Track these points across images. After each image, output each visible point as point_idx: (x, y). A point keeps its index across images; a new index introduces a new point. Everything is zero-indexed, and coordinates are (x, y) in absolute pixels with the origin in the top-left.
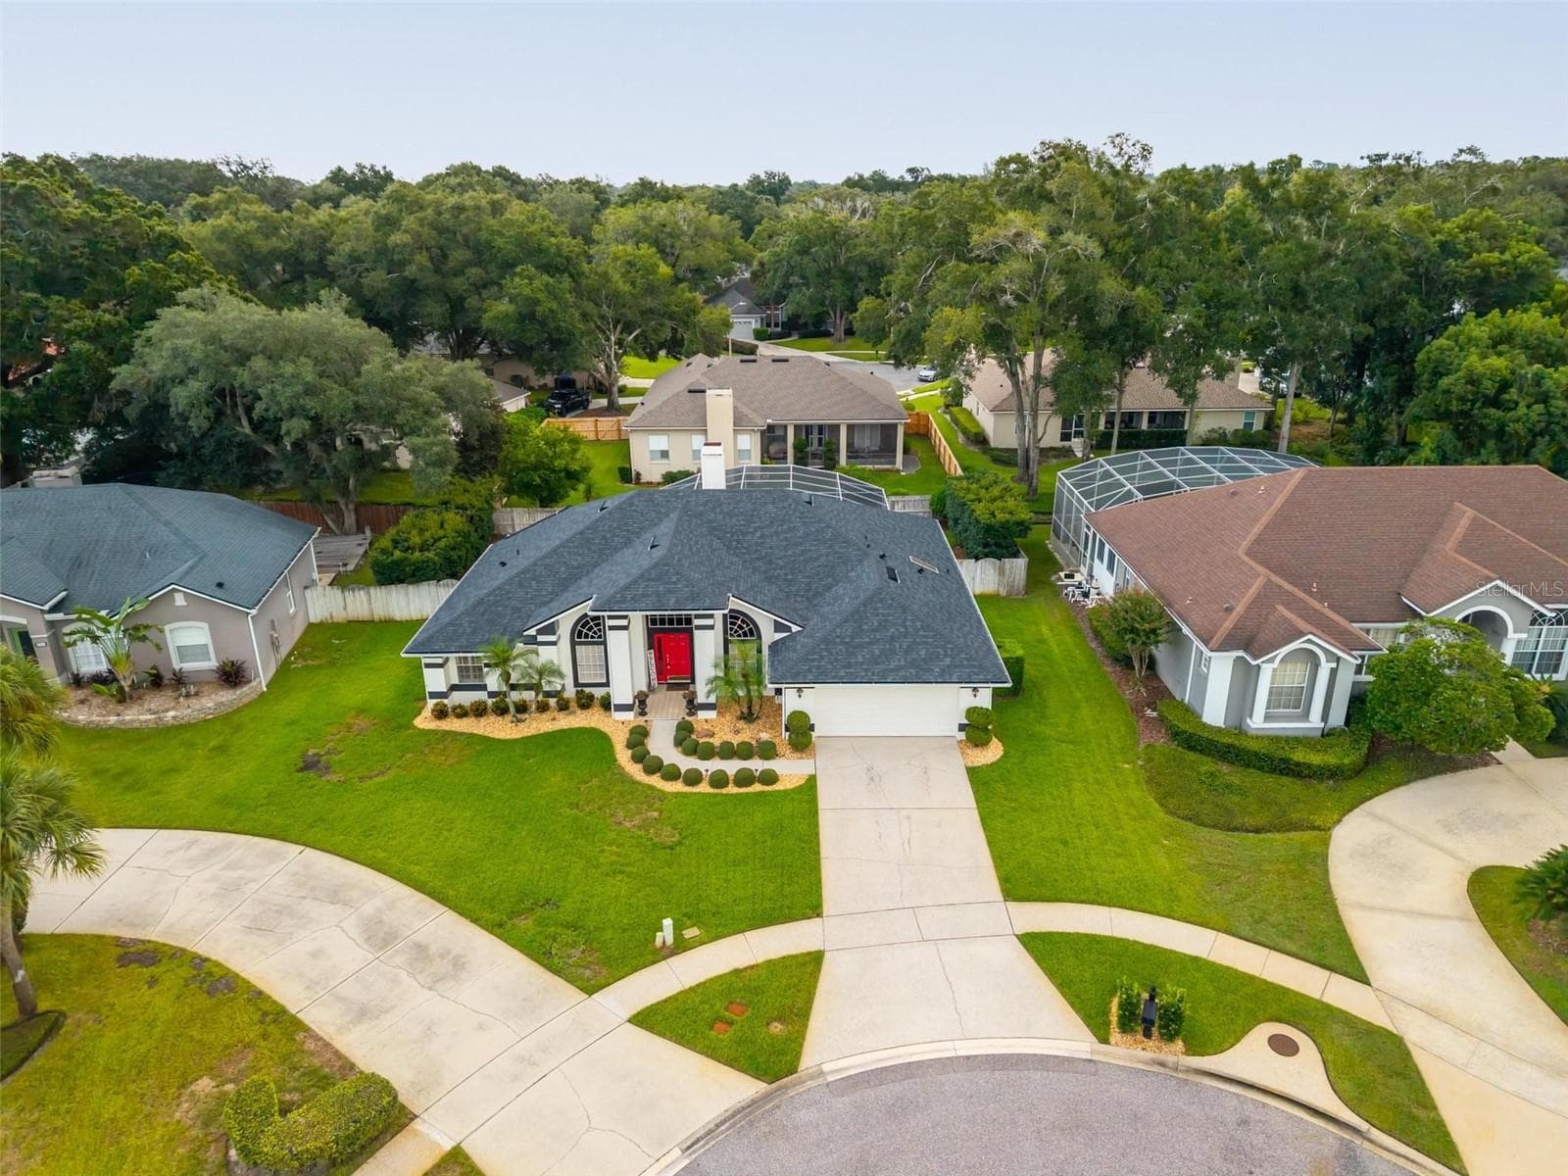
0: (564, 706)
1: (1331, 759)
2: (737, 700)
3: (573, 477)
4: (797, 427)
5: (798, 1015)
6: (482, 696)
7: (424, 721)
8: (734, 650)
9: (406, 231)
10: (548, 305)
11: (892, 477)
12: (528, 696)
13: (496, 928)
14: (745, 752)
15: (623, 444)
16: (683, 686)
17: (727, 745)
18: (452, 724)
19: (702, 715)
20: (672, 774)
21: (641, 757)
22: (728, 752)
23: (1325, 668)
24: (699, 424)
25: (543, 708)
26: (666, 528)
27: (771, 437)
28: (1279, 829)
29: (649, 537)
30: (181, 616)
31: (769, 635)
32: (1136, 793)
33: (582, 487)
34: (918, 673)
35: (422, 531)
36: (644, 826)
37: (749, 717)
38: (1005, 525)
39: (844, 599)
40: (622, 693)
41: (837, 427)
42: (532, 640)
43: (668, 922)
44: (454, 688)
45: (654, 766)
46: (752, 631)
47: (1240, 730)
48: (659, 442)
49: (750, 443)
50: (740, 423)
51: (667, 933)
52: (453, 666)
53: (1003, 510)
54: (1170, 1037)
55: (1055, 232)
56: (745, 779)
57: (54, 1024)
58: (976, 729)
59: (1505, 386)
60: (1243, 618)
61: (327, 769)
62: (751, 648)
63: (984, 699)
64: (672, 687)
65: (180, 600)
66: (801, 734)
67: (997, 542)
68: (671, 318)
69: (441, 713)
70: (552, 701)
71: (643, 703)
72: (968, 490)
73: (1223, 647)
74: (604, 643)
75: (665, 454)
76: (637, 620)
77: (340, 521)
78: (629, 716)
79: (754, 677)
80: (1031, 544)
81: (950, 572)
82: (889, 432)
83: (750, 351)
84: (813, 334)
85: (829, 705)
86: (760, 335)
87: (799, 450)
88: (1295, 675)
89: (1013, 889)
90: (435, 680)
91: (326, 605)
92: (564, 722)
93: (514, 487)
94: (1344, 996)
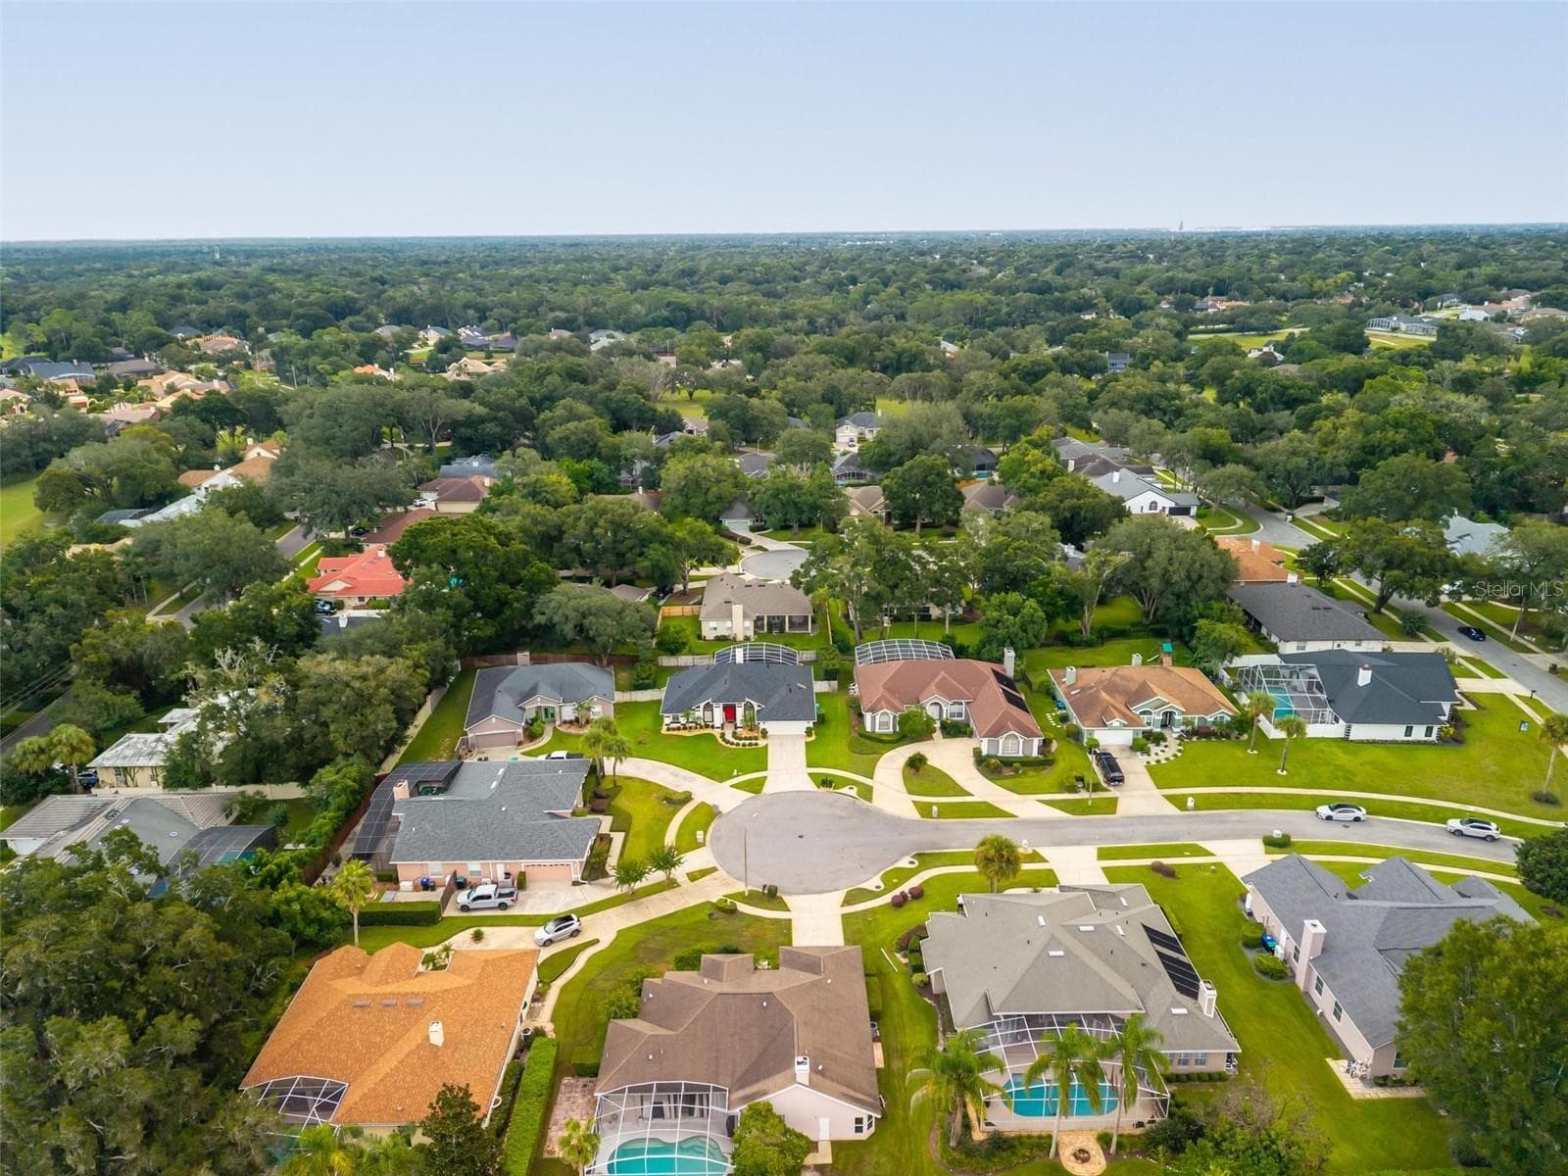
0: (701, 727)
1: (890, 739)
2: (747, 725)
3: (684, 644)
4: (769, 617)
5: (762, 785)
6: (680, 725)
7: (664, 730)
8: (747, 712)
10: (663, 562)
11: (806, 638)
12: (693, 725)
13: (699, 773)
14: (750, 738)
15: (696, 621)
16: (733, 722)
17: (746, 737)
18: (671, 732)
19: (739, 729)
20: (733, 744)
21: (724, 740)
22: (746, 739)
23: (892, 716)
24: (730, 617)
25: (696, 728)
26: (727, 677)
27: (759, 620)
28: (872, 753)
29: (723, 679)
30: (595, 703)
31: (756, 708)
32: (844, 747)
33: (687, 647)
34: (794, 718)
35: (644, 671)
36: (728, 755)
37: (751, 730)
38: (831, 670)
39: (776, 698)
40: (717, 723)
41: (785, 617)
42: (694, 710)
43: (736, 770)
44: (671, 723)
45: (728, 742)
46: (752, 707)
47: (874, 732)
48: (713, 624)
49: (750, 624)
50: (745, 616)
51: (735, 773)
52: (671, 716)
53: (833, 663)
54: (831, 787)
55: (854, 565)
56: (750, 745)
57: (622, 788)
58: (809, 732)
59: (998, 621)
60: (874, 704)
61: (647, 743)
62: (752, 712)
63: (811, 725)
64: (730, 722)
65: (595, 699)
66: (764, 734)
67: (829, 675)
69: (668, 730)
70: (698, 726)
71: (723, 726)
72: (825, 653)
73: (868, 711)
74: (713, 711)
75: (715, 629)
76: (721, 705)
77: (601, 661)
78: (719, 730)
79: (752, 719)
80: (842, 676)
81: (811, 687)
82: (806, 618)
83: (746, 542)
84: (783, 528)
85: (771, 726)
86: (753, 530)
87: (770, 625)
88: (885, 719)
89: (808, 766)
90: (667, 721)
91: (620, 697)
92: (702, 732)
93: (660, 644)
94: (867, 781)
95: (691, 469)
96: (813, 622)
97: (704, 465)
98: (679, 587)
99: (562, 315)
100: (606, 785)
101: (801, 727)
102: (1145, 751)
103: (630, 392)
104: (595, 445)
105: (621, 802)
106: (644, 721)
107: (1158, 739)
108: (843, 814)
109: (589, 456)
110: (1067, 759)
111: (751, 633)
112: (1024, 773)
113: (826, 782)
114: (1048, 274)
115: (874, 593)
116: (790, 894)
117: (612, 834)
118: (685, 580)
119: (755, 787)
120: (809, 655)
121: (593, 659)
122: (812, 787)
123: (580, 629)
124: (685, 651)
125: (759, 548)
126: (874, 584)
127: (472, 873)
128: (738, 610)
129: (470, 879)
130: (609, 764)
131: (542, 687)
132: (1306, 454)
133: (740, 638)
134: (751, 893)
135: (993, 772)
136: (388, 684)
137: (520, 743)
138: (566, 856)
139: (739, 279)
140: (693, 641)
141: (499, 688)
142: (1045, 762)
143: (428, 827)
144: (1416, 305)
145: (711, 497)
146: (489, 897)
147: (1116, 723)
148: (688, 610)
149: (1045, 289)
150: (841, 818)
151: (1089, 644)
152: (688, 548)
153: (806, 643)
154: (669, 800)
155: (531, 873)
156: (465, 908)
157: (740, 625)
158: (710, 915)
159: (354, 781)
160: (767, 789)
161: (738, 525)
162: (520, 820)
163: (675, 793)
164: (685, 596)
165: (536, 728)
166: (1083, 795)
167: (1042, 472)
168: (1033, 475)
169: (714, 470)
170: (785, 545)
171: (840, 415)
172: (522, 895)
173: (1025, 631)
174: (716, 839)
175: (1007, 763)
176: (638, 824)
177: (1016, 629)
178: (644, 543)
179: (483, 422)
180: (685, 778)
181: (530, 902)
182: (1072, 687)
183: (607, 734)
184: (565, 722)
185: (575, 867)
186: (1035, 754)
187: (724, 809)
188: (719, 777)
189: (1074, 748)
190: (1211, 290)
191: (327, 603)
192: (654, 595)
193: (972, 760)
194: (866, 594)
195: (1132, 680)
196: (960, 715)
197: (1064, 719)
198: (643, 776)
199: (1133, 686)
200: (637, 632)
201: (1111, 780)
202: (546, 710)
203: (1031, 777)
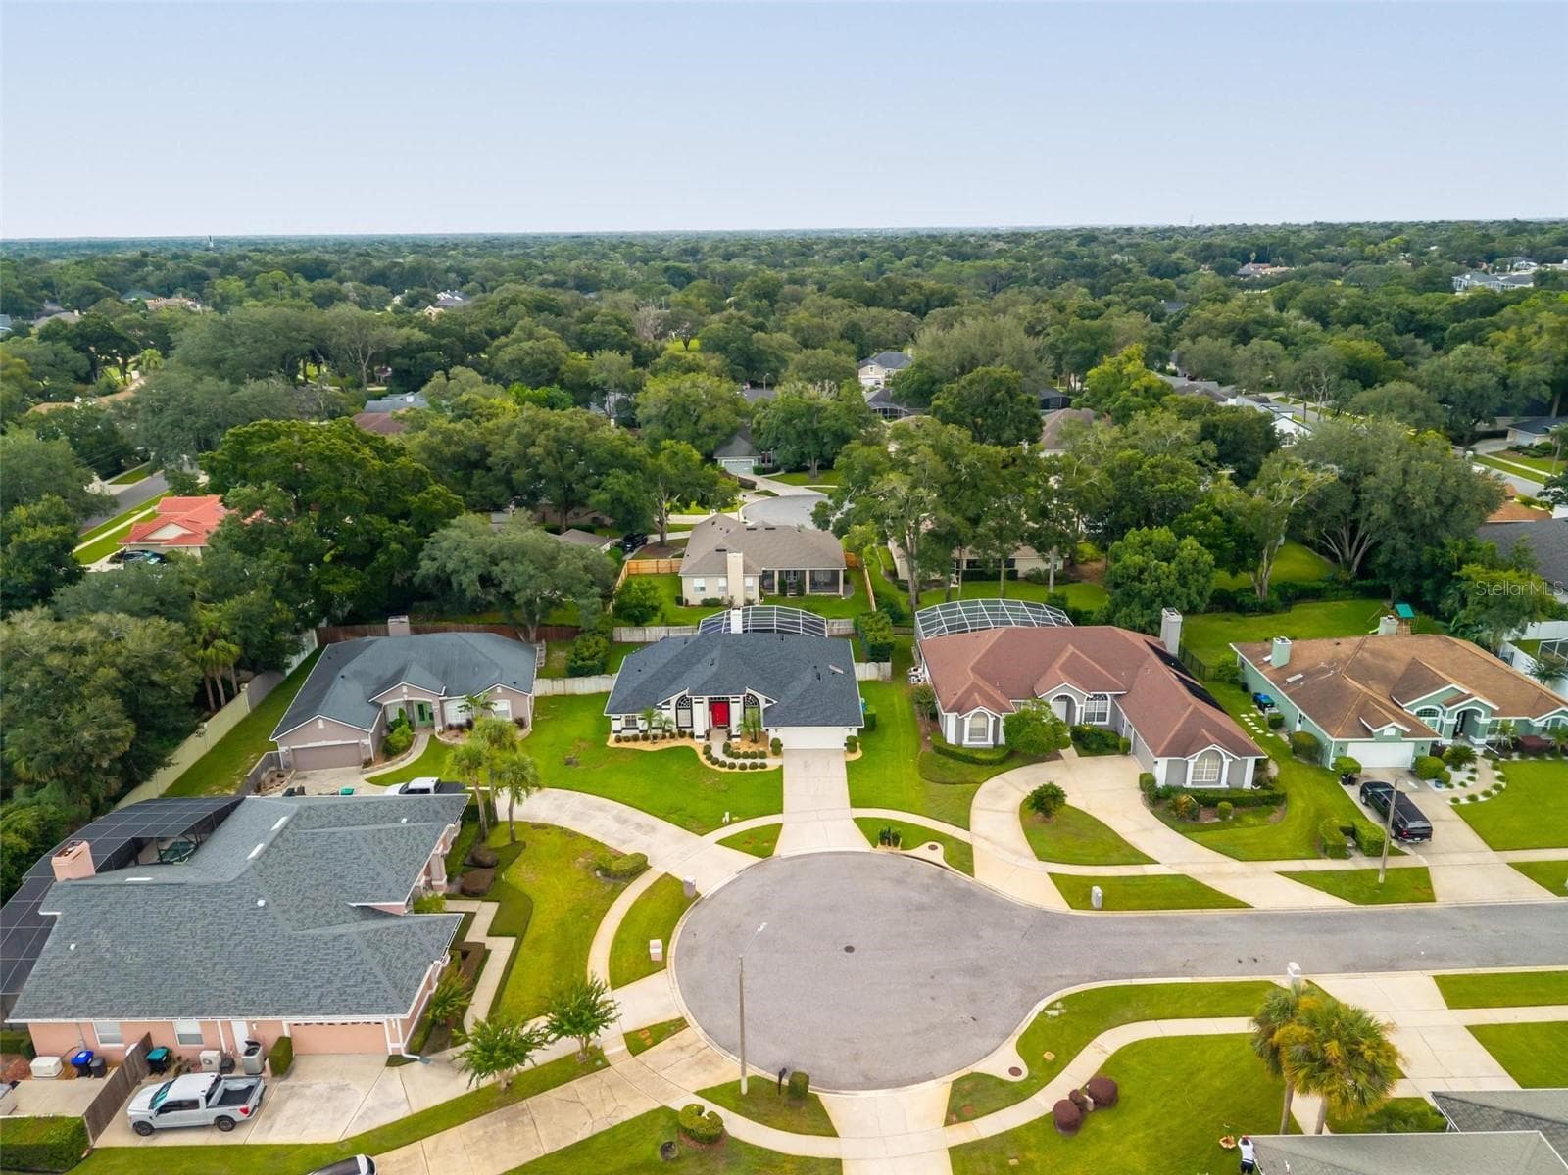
0: (673, 736)
1: (990, 757)
2: (749, 733)
3: (655, 609)
4: (780, 572)
5: (774, 841)
6: (637, 732)
7: (611, 742)
8: (748, 711)
9: (540, 446)
10: (629, 494)
11: (837, 602)
12: (660, 732)
13: (664, 818)
14: (753, 755)
15: (676, 580)
16: (725, 728)
17: (746, 752)
18: (624, 745)
19: (734, 740)
20: (723, 764)
21: (710, 757)
22: (746, 755)
23: (991, 719)
24: (724, 571)
25: (664, 737)
26: (716, 654)
27: (765, 578)
28: (962, 783)
29: (708, 658)
30: (499, 697)
31: (763, 705)
32: (911, 770)
33: (659, 614)
34: (827, 722)
35: (588, 649)
36: (715, 783)
37: (754, 741)
38: (881, 645)
39: (796, 689)
40: (699, 730)
41: (804, 572)
42: (660, 708)
43: (727, 814)
44: (624, 729)
45: (716, 761)
46: (757, 703)
47: (960, 745)
48: (699, 582)
49: (753, 582)
50: (747, 570)
51: (727, 818)
52: (623, 719)
53: (881, 637)
54: (896, 845)
56: (753, 766)
57: (524, 845)
58: (851, 745)
60: (960, 698)
61: (578, 764)
62: (756, 711)
63: (854, 732)
64: (719, 728)
65: (499, 690)
66: (777, 748)
67: (877, 654)
68: (700, 486)
69: (619, 740)
70: (668, 735)
71: (708, 735)
72: (867, 622)
73: (950, 710)
74: (691, 709)
75: (703, 589)
76: (705, 699)
77: (527, 635)
78: (702, 741)
79: (756, 723)
80: (895, 655)
81: (850, 672)
82: (835, 574)
83: (751, 486)
84: (796, 469)
85: (789, 736)
86: (758, 471)
87: (782, 583)
88: (980, 723)
89: (854, 804)
90: (616, 725)
91: (543, 687)
92: (674, 744)
93: (618, 610)
94: (960, 834)
95: (676, 391)
96: (846, 581)
97: (694, 385)
98: (655, 538)
99: (551, 278)
100: (498, 840)
101: (835, 737)
102: (1443, 780)
103: (609, 323)
104: (557, 369)
105: (520, 875)
106: (579, 727)
107: (1461, 758)
108: (925, 899)
109: (549, 383)
110: (1304, 792)
111: (755, 595)
112: (1237, 819)
113: (888, 836)
114: (1073, 246)
115: (943, 530)
116: (835, 1087)
117: (491, 943)
118: (662, 527)
119: (761, 844)
120: (842, 625)
121: (514, 631)
122: (862, 844)
123: (486, 580)
124: (657, 619)
125: (767, 493)
126: (943, 515)
127: (183, 1038)
128: (735, 560)
129: (181, 1050)
130: (502, 802)
131: (414, 671)
132: (1491, 370)
133: (739, 601)
134: (756, 1083)
135: (1181, 818)
136: (120, 660)
137: (367, 763)
138: (369, 1009)
139: (745, 256)
140: (669, 606)
141: (344, 671)
142: (1267, 798)
143: (104, 941)
144: (1485, 266)
145: (702, 426)
146: (193, 1104)
147: (1389, 731)
148: (664, 564)
149: (1072, 256)
150: (921, 907)
151: (1266, 609)
152: (667, 479)
153: (836, 609)
154: (607, 873)
155: (305, 1040)
156: (143, 1128)
157: (738, 583)
158: (666, 1148)
159: (27, 835)
160: (784, 848)
161: (738, 465)
162: (289, 931)
163: (618, 855)
164: (663, 548)
165: (397, 737)
166: (1359, 862)
167: (1147, 389)
168: (1135, 393)
169: (706, 392)
170: (800, 490)
171: (863, 357)
172: (277, 1089)
173: (1184, 585)
174: (688, 952)
175: (1208, 800)
176: (543, 921)
177: (1172, 582)
178: (602, 468)
179: (423, 351)
180: (638, 826)
181: (291, 1108)
182: (1283, 671)
183: (495, 751)
184: (450, 727)
185: (394, 1030)
186: (1248, 784)
187: (706, 887)
188: (698, 824)
189: (1312, 774)
190: (1253, 256)
191: (155, 555)
192: (618, 545)
193: (1138, 795)
194: (930, 533)
195: (1390, 657)
196: (1102, 716)
197: (1277, 723)
198: (566, 825)
199: (1397, 668)
200: (578, 588)
201: (1401, 834)
202: (421, 707)
203: (1252, 829)
